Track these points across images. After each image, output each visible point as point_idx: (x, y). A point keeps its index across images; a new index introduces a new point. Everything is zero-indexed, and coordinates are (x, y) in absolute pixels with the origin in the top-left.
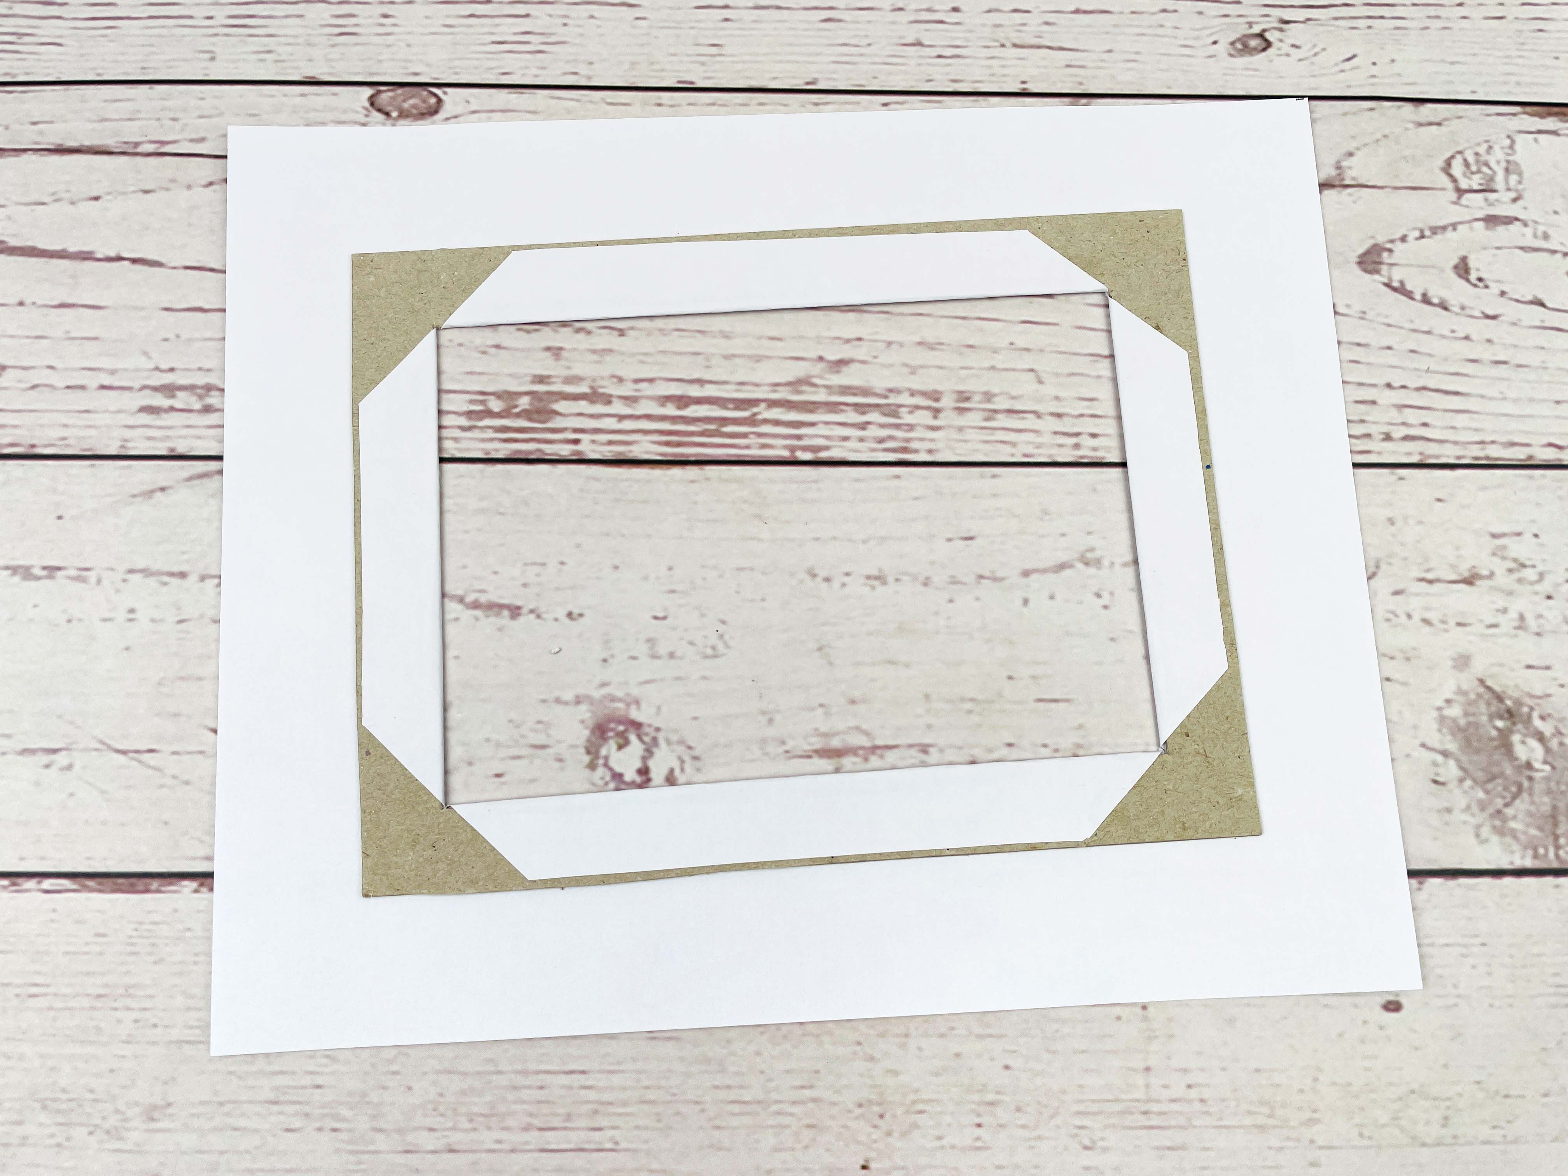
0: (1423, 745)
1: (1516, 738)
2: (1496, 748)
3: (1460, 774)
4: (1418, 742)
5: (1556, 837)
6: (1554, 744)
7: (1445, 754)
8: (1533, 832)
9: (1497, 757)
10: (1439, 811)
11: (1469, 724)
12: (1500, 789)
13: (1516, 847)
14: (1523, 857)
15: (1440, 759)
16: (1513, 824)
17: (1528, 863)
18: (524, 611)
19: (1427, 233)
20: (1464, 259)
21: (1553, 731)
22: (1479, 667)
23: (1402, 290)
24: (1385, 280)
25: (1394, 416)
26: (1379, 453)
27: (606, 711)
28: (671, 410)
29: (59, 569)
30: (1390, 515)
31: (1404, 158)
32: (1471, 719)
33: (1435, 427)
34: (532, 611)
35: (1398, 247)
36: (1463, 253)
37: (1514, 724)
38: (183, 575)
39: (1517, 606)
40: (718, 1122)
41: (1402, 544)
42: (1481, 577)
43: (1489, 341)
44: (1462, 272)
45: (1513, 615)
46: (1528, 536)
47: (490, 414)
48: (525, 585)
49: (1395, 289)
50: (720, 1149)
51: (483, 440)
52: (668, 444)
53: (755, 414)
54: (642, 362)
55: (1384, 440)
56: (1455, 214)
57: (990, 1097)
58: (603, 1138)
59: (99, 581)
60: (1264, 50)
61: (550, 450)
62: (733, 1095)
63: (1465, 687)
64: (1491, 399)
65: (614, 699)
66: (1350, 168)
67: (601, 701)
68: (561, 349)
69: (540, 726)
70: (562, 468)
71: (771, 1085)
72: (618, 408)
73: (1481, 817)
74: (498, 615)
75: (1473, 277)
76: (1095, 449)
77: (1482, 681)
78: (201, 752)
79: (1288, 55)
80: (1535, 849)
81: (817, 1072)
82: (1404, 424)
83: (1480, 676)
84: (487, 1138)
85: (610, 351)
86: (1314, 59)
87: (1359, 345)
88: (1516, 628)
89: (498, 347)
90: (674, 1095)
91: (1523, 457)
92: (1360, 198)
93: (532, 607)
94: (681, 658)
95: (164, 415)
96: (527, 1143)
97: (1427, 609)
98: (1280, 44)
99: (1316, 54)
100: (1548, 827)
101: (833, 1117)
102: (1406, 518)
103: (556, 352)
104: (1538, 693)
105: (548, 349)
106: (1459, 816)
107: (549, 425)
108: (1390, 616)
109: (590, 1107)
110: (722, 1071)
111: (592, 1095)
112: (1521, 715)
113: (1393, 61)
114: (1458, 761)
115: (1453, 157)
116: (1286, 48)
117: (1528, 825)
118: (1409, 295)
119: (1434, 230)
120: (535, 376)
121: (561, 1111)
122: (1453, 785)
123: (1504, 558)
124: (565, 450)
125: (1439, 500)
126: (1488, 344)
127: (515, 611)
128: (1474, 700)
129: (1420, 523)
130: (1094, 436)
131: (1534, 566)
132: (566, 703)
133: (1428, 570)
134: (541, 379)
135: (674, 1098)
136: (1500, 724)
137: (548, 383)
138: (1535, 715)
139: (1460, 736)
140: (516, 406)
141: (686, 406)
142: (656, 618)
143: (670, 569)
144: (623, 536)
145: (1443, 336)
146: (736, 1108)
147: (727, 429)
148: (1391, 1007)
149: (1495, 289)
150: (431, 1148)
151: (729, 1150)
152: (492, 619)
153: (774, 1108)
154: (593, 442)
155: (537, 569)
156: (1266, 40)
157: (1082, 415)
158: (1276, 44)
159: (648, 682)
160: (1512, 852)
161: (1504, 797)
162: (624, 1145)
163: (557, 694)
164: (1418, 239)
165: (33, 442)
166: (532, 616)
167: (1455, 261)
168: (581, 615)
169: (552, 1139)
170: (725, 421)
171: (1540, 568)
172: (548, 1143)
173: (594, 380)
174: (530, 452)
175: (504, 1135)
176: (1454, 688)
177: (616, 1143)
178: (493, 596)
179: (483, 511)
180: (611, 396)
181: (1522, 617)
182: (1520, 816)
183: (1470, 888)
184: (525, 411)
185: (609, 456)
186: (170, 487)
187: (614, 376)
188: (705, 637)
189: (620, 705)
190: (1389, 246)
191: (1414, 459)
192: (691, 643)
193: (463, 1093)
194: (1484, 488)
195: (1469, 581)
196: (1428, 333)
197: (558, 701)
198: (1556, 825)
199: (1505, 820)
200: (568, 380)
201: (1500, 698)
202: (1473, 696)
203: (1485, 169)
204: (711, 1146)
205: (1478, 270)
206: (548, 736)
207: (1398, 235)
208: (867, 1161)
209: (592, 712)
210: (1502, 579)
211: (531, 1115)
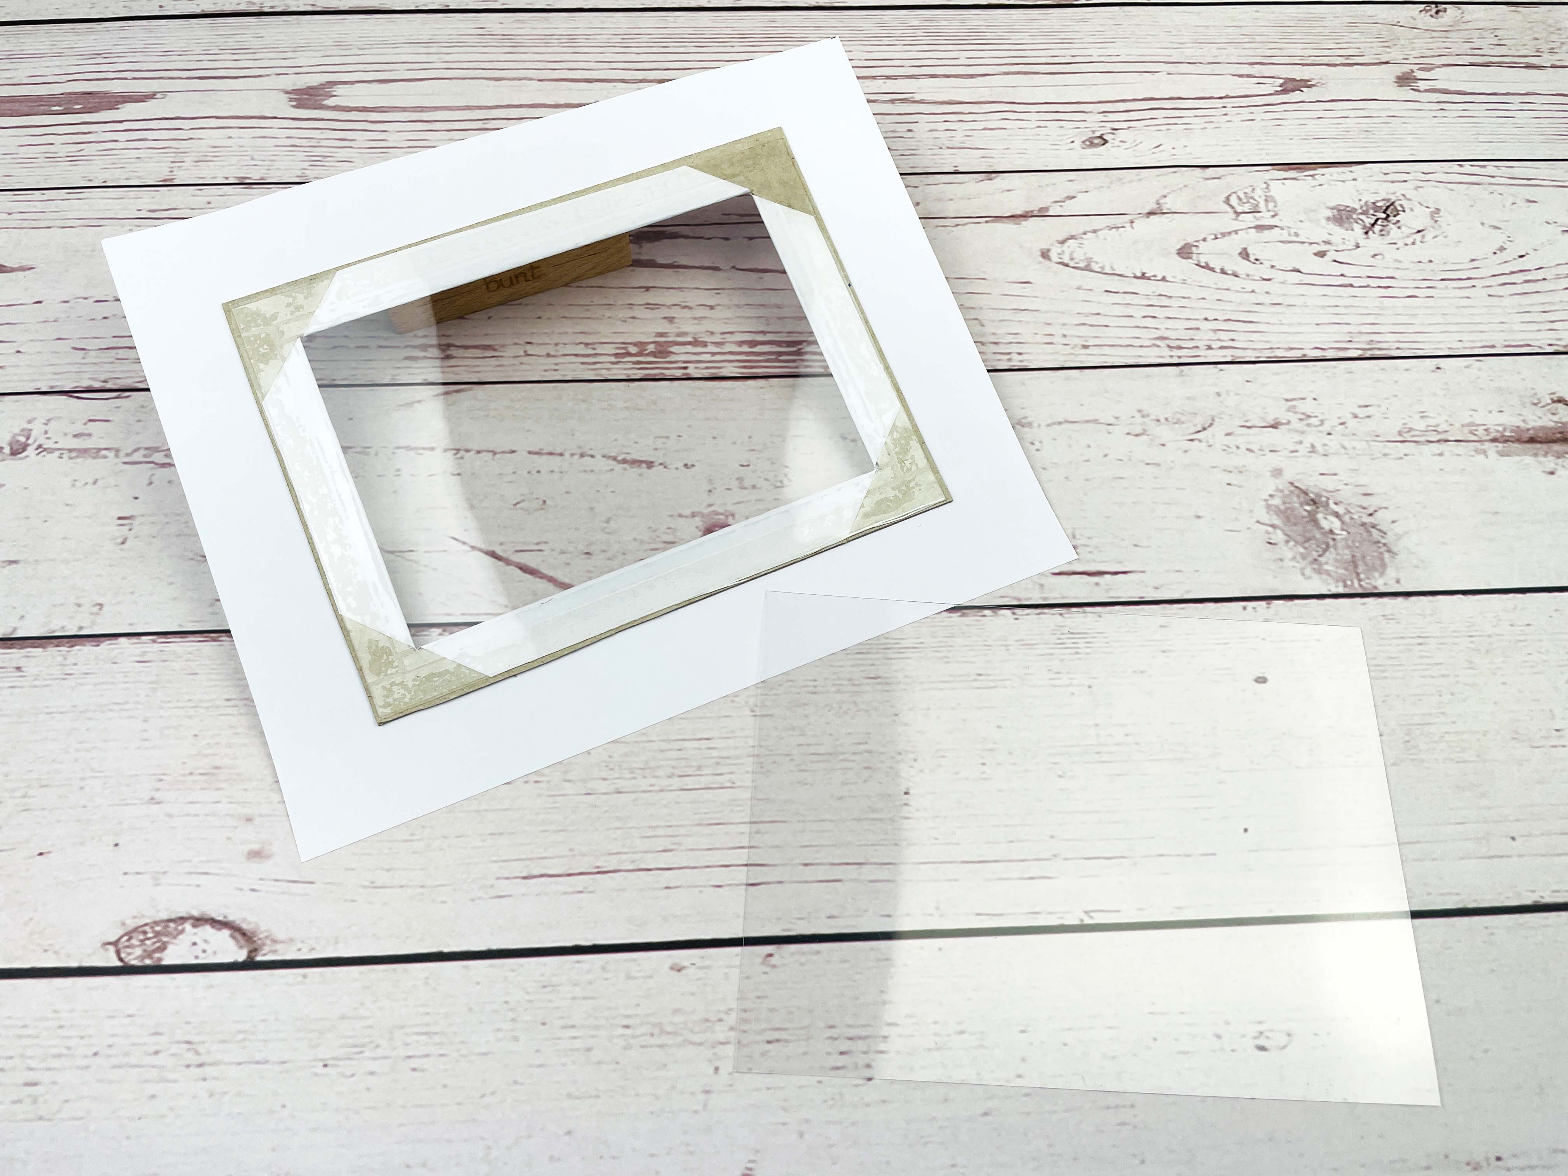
0: (1258, 522)
1: (1320, 516)
2: (1307, 522)
3: (1286, 538)
4: (1255, 520)
5: (1358, 574)
6: (1347, 518)
7: (1273, 526)
8: (1341, 571)
9: (1309, 527)
10: (1275, 561)
11: (1287, 509)
12: (1314, 546)
13: (1331, 581)
14: (1337, 587)
15: (1270, 529)
16: (1326, 567)
17: (1341, 590)
18: (656, 464)
19: (1219, 236)
20: (1245, 249)
21: (1344, 511)
22: (1288, 476)
23: (1207, 267)
24: (1196, 263)
25: (1212, 335)
26: (1205, 357)
27: (713, 521)
28: (745, 349)
29: (350, 448)
30: (1217, 391)
31: (1199, 197)
32: (1288, 506)
33: (1239, 341)
34: (661, 464)
35: (1202, 244)
36: (1245, 246)
37: (1317, 508)
38: (432, 449)
39: (1308, 440)
40: (803, 767)
41: (1227, 407)
42: (1283, 424)
43: (1267, 293)
44: (1245, 256)
45: (1307, 444)
46: (1309, 400)
47: (629, 354)
48: (656, 449)
49: (1203, 267)
50: (805, 784)
51: (625, 369)
52: (744, 367)
53: (799, 349)
54: (725, 323)
55: (1207, 349)
56: (1236, 225)
57: (990, 746)
58: (724, 780)
59: (376, 454)
60: (1103, 144)
61: (668, 373)
62: (812, 750)
63: (1281, 487)
64: (1273, 324)
65: (718, 514)
66: (1165, 203)
67: (708, 515)
68: (674, 318)
69: (670, 530)
70: (676, 383)
71: (837, 743)
72: (711, 348)
73: (1303, 564)
74: (639, 466)
75: (1252, 258)
76: (1022, 361)
77: (1292, 484)
78: (444, 551)
79: (1119, 146)
80: (1344, 582)
81: (869, 734)
82: (1219, 340)
83: (1291, 480)
84: (644, 784)
85: (705, 317)
86: (1135, 148)
87: (1184, 298)
88: (1310, 452)
89: (633, 318)
90: (772, 751)
91: (1300, 356)
92: (1173, 219)
93: (661, 461)
94: (760, 488)
95: (419, 361)
96: (671, 786)
97: (1249, 443)
98: (1113, 141)
99: (1136, 145)
100: (1351, 568)
101: (882, 762)
102: (1228, 393)
103: (671, 320)
104: (1330, 489)
105: (665, 318)
106: (1288, 563)
107: (667, 359)
108: (1225, 448)
109: (714, 760)
110: (803, 735)
111: (715, 753)
112: (1321, 502)
113: (1185, 146)
114: (1283, 531)
115: (1230, 195)
116: (1117, 143)
117: (1337, 567)
118: (1212, 270)
119: (1224, 235)
120: (657, 333)
121: (694, 764)
122: (1282, 544)
123: (1296, 413)
124: (679, 373)
125: (1248, 381)
126: (1266, 295)
127: (650, 464)
128: (1287, 495)
129: (1237, 394)
130: (1020, 354)
131: (1316, 417)
132: (686, 517)
133: (1247, 421)
134: (661, 335)
135: (772, 753)
136: (1308, 508)
137: (667, 337)
138: (1331, 502)
139: (1281, 516)
140: (646, 350)
141: (755, 346)
142: (742, 466)
143: (750, 437)
144: (718, 420)
145: (1238, 291)
146: (815, 758)
147: (781, 358)
148: (1259, 680)
149: (1267, 264)
150: (605, 791)
151: (812, 785)
152: (635, 470)
153: (842, 757)
154: (696, 368)
155: (663, 440)
156: (1104, 139)
157: (1011, 343)
158: (1111, 141)
159: (739, 503)
160: (1329, 584)
161: (1318, 551)
162: (738, 784)
163: (680, 511)
164: (1213, 239)
165: (334, 378)
166: (661, 467)
167: (1240, 250)
168: (693, 466)
169: (689, 782)
170: (781, 354)
171: (1321, 417)
172: (687, 785)
173: (695, 334)
174: (656, 375)
175: (653, 781)
176: (1274, 488)
177: (733, 783)
178: (636, 456)
179: (627, 408)
180: (706, 342)
181: (1313, 446)
182: (1331, 562)
183: (1303, 606)
184: (652, 352)
185: (707, 375)
186: (424, 401)
187: (707, 331)
188: (775, 476)
189: (722, 517)
190: (1196, 244)
191: (1229, 359)
192: (766, 480)
193: (626, 755)
194: (1277, 374)
195: (1274, 426)
196: (1228, 289)
197: (680, 516)
198: (1356, 566)
199: (1321, 565)
200: (679, 335)
201: (1306, 493)
202: (1287, 492)
203: (1252, 201)
204: (799, 782)
205: (1254, 254)
206: (675, 536)
207: (1201, 238)
208: (907, 789)
209: (703, 522)
210: (1296, 425)
211: (673, 767)
